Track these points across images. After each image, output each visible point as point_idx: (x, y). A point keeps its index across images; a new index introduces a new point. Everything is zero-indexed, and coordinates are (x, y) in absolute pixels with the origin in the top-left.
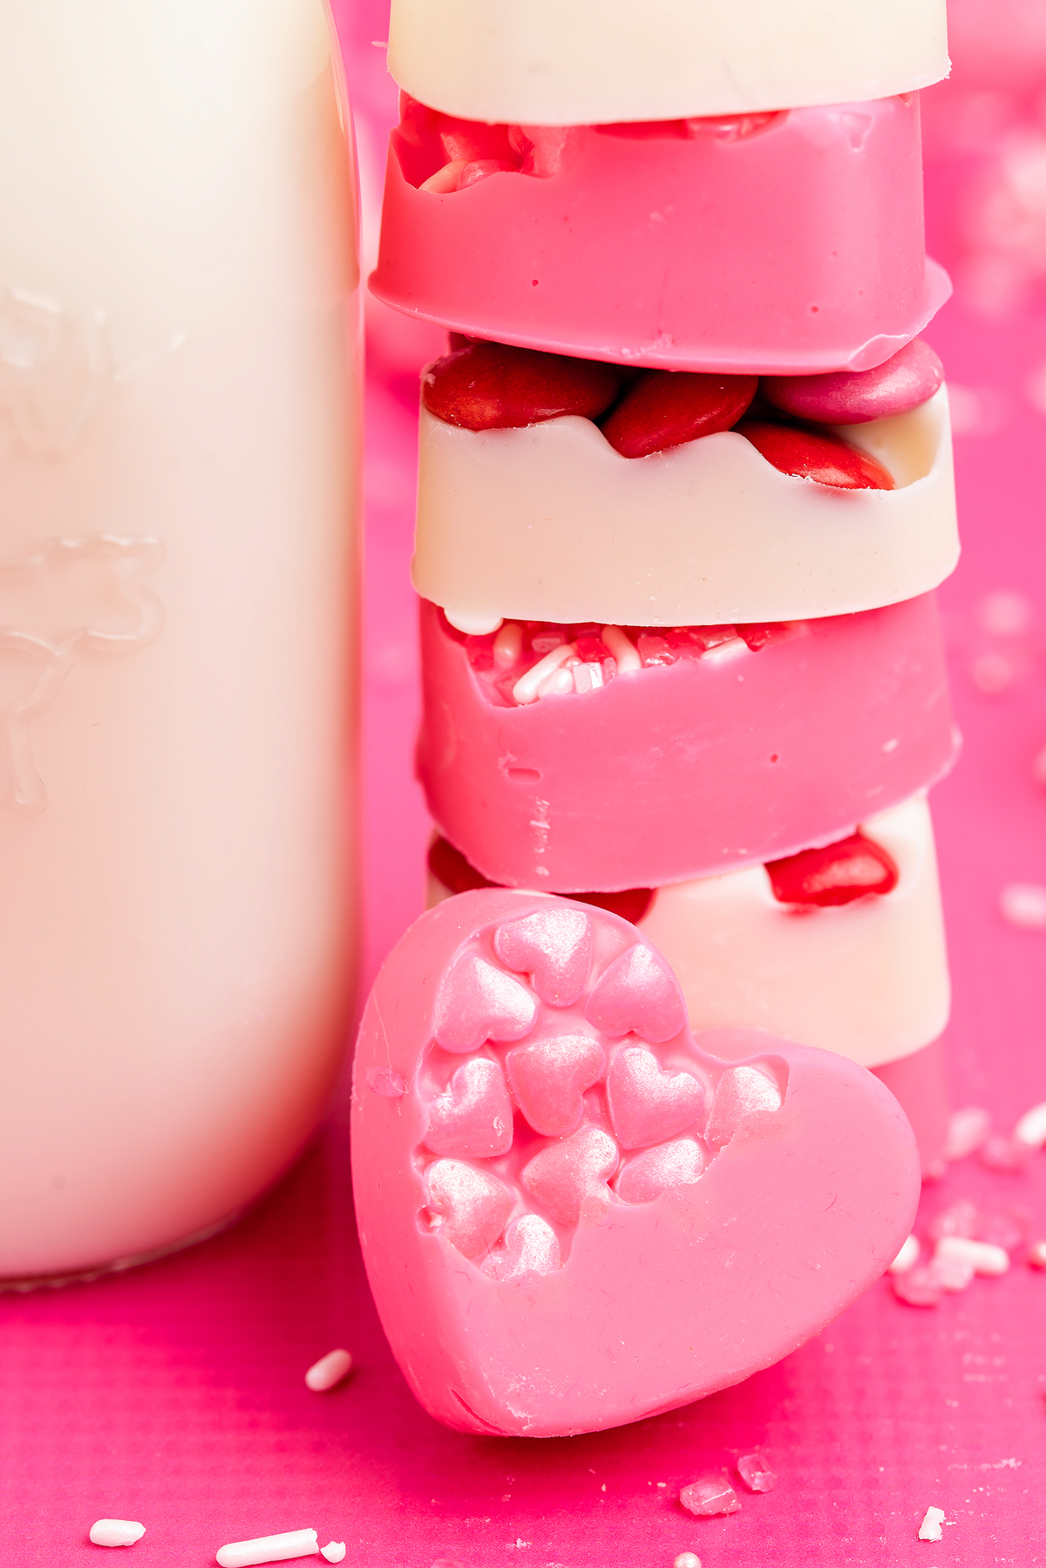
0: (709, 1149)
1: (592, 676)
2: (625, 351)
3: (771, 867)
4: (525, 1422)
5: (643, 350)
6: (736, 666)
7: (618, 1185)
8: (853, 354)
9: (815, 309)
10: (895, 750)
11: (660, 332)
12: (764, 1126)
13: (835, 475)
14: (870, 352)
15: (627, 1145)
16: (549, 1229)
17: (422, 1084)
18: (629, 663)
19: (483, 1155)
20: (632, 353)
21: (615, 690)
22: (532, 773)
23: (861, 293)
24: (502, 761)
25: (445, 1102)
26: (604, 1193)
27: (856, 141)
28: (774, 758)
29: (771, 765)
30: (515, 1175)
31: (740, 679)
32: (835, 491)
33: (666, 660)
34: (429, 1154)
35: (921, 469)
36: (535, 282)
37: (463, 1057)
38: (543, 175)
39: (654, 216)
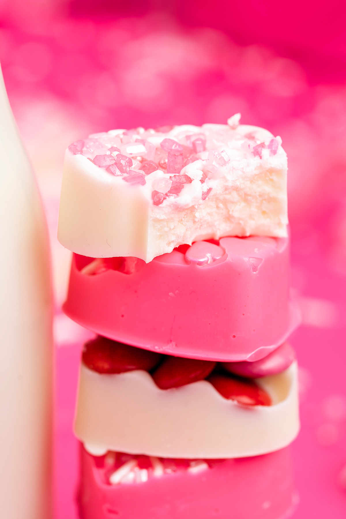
1: (143, 476)
5: (164, 348)
6: (201, 475)
8: (249, 355)
9: (234, 336)
11: (171, 341)
13: (246, 400)
14: (256, 354)
18: (159, 471)
20: (159, 348)
21: (152, 482)
22: (116, 512)
23: (254, 330)
24: (105, 507)
27: (255, 269)
31: (204, 479)
32: (245, 407)
33: (173, 470)
35: (283, 397)
36: (123, 316)
38: (128, 273)
39: (171, 294)
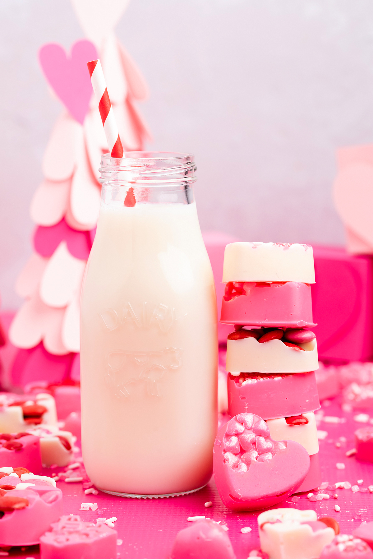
0: (273, 455)
2: (260, 322)
3: (286, 418)
4: (241, 496)
5: (263, 322)
6: (279, 381)
7: (258, 459)
8: (297, 322)
9: (291, 314)
10: (308, 402)
11: (266, 319)
12: (282, 451)
14: (301, 323)
15: (259, 453)
16: (245, 465)
17: (224, 440)
19: (235, 453)
21: (259, 383)
22: (245, 398)
24: (240, 397)
25: (228, 443)
26: (255, 460)
27: (298, 288)
28: (286, 399)
29: (286, 400)
30: (240, 457)
31: (280, 383)
33: (267, 379)
34: (225, 451)
36: (246, 313)
37: (231, 436)
39: (265, 300)
